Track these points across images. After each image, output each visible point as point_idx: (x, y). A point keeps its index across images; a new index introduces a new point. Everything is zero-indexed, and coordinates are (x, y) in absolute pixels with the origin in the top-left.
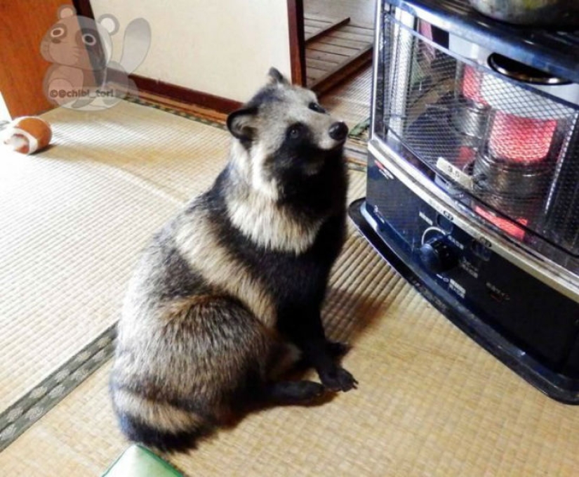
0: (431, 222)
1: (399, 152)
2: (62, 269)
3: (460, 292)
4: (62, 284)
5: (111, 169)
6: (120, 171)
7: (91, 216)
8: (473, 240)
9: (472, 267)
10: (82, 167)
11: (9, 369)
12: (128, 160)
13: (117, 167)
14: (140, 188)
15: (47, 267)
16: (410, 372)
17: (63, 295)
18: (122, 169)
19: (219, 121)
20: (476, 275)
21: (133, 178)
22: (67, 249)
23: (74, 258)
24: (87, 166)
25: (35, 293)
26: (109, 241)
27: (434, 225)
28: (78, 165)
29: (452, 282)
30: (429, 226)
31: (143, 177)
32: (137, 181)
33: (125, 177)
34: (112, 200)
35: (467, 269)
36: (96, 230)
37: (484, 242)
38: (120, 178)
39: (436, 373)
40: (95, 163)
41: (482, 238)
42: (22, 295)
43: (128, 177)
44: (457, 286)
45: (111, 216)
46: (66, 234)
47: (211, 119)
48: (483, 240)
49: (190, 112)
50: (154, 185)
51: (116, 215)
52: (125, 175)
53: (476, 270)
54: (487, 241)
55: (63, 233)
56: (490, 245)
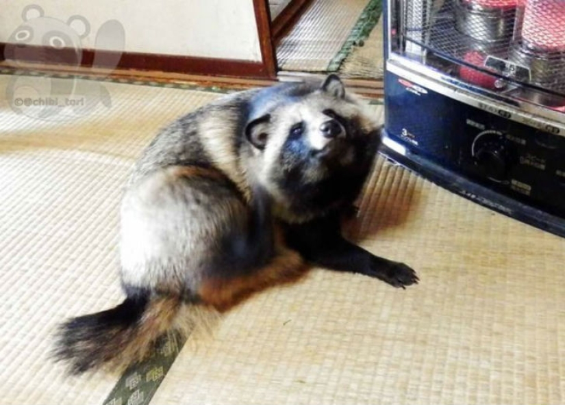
0: (482, 127)
1: (428, 64)
2: (65, 270)
3: (525, 190)
4: (74, 286)
5: (65, 152)
6: (78, 153)
7: (69, 206)
8: (537, 132)
9: (538, 159)
10: (24, 157)
11: (58, 393)
12: (81, 140)
13: (72, 149)
14: (115, 166)
15: (42, 274)
16: (508, 276)
17: (83, 298)
18: (80, 150)
19: (172, 81)
20: (543, 167)
21: (100, 157)
22: (58, 247)
23: (73, 256)
24: (30, 155)
25: (43, 304)
26: (108, 228)
27: (487, 128)
28: (18, 156)
29: (514, 182)
30: (480, 131)
31: (111, 154)
32: (106, 160)
33: (88, 159)
34: (86, 185)
35: (532, 163)
36: (84, 221)
37: (551, 129)
38: (83, 161)
39: (533, 270)
40: (40, 150)
41: (548, 126)
42: (28, 310)
43: (92, 157)
44: (520, 185)
45: (94, 202)
46: (47, 233)
47: (161, 81)
48: (549, 128)
49: (131, 77)
50: (130, 160)
51: (100, 200)
52: (88, 155)
53: (543, 161)
54: (554, 128)
55: (43, 232)
56: (558, 131)
